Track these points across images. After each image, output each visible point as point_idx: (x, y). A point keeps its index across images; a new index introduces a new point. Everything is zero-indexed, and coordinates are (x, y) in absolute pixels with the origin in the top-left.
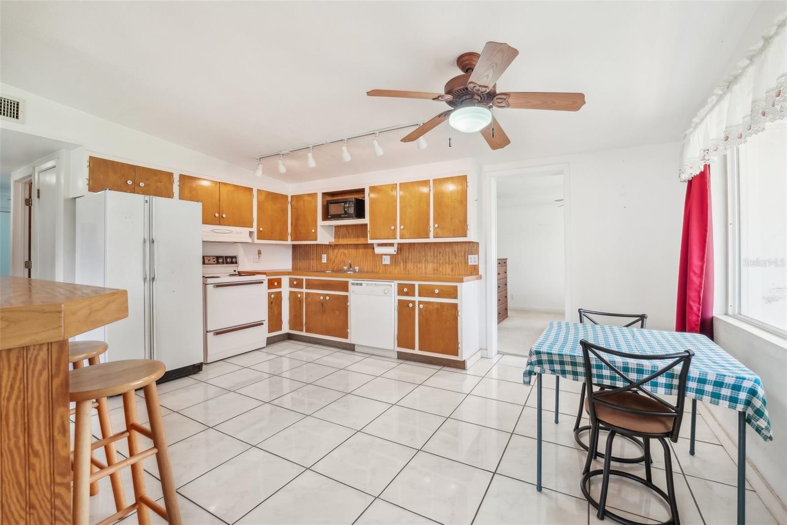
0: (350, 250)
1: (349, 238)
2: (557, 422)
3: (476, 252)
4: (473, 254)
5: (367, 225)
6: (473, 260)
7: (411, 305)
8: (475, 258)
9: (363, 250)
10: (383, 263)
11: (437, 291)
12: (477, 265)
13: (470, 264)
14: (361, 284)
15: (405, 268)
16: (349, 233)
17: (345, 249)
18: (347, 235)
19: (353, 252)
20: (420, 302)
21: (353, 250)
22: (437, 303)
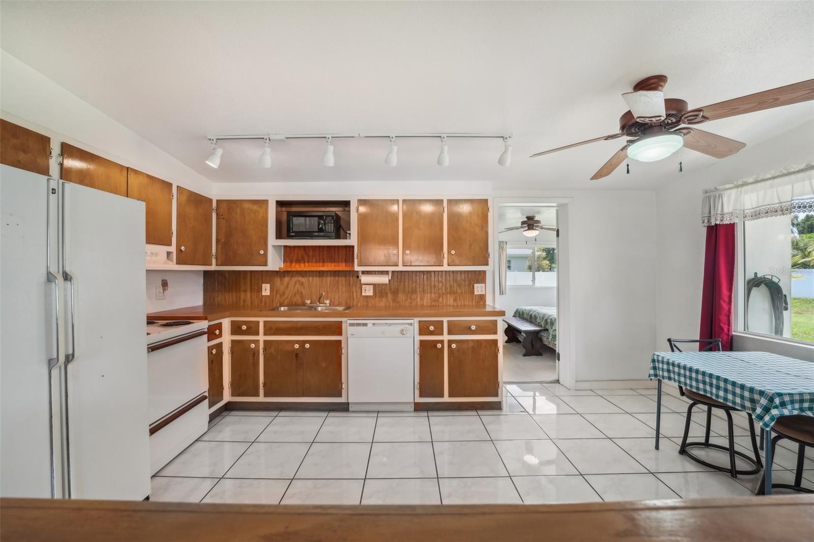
0: (311, 278)
1: (308, 262)
2: (657, 448)
3: (483, 281)
4: (479, 283)
5: (353, 247)
6: (480, 289)
7: (439, 346)
8: (482, 287)
9: (332, 278)
10: (363, 294)
11: (473, 327)
12: (484, 295)
13: (476, 293)
14: (365, 325)
15: (394, 300)
16: (308, 256)
17: (303, 277)
18: (306, 259)
19: (316, 280)
20: (450, 342)
21: (317, 278)
22: (473, 341)
